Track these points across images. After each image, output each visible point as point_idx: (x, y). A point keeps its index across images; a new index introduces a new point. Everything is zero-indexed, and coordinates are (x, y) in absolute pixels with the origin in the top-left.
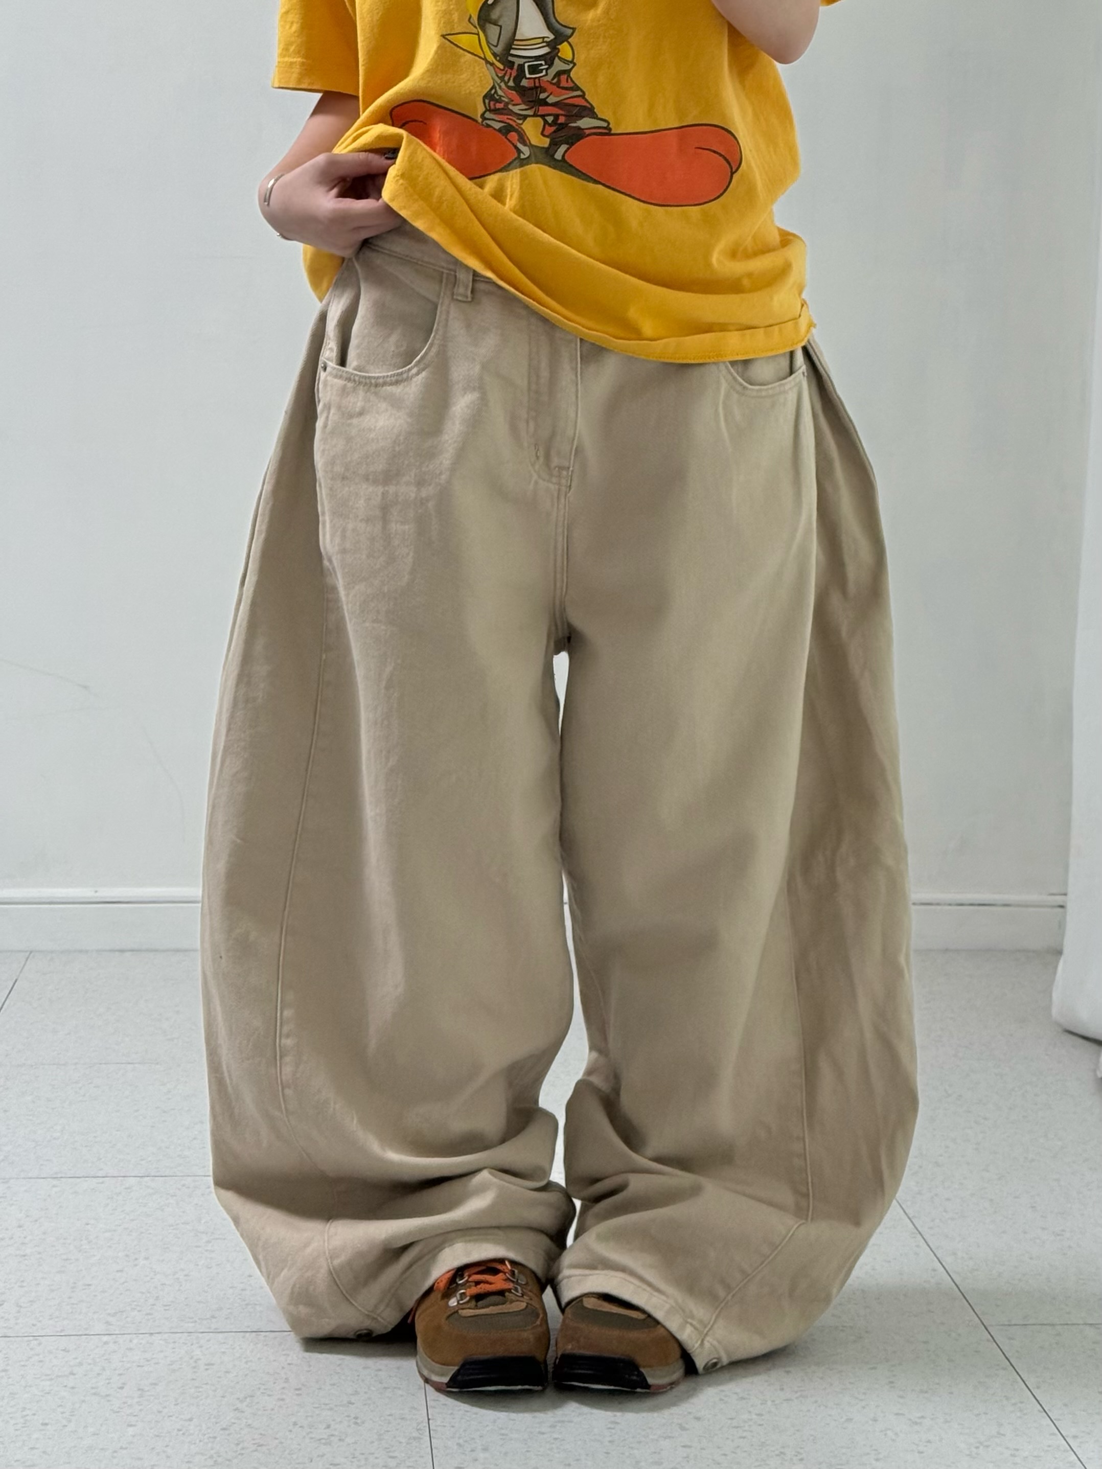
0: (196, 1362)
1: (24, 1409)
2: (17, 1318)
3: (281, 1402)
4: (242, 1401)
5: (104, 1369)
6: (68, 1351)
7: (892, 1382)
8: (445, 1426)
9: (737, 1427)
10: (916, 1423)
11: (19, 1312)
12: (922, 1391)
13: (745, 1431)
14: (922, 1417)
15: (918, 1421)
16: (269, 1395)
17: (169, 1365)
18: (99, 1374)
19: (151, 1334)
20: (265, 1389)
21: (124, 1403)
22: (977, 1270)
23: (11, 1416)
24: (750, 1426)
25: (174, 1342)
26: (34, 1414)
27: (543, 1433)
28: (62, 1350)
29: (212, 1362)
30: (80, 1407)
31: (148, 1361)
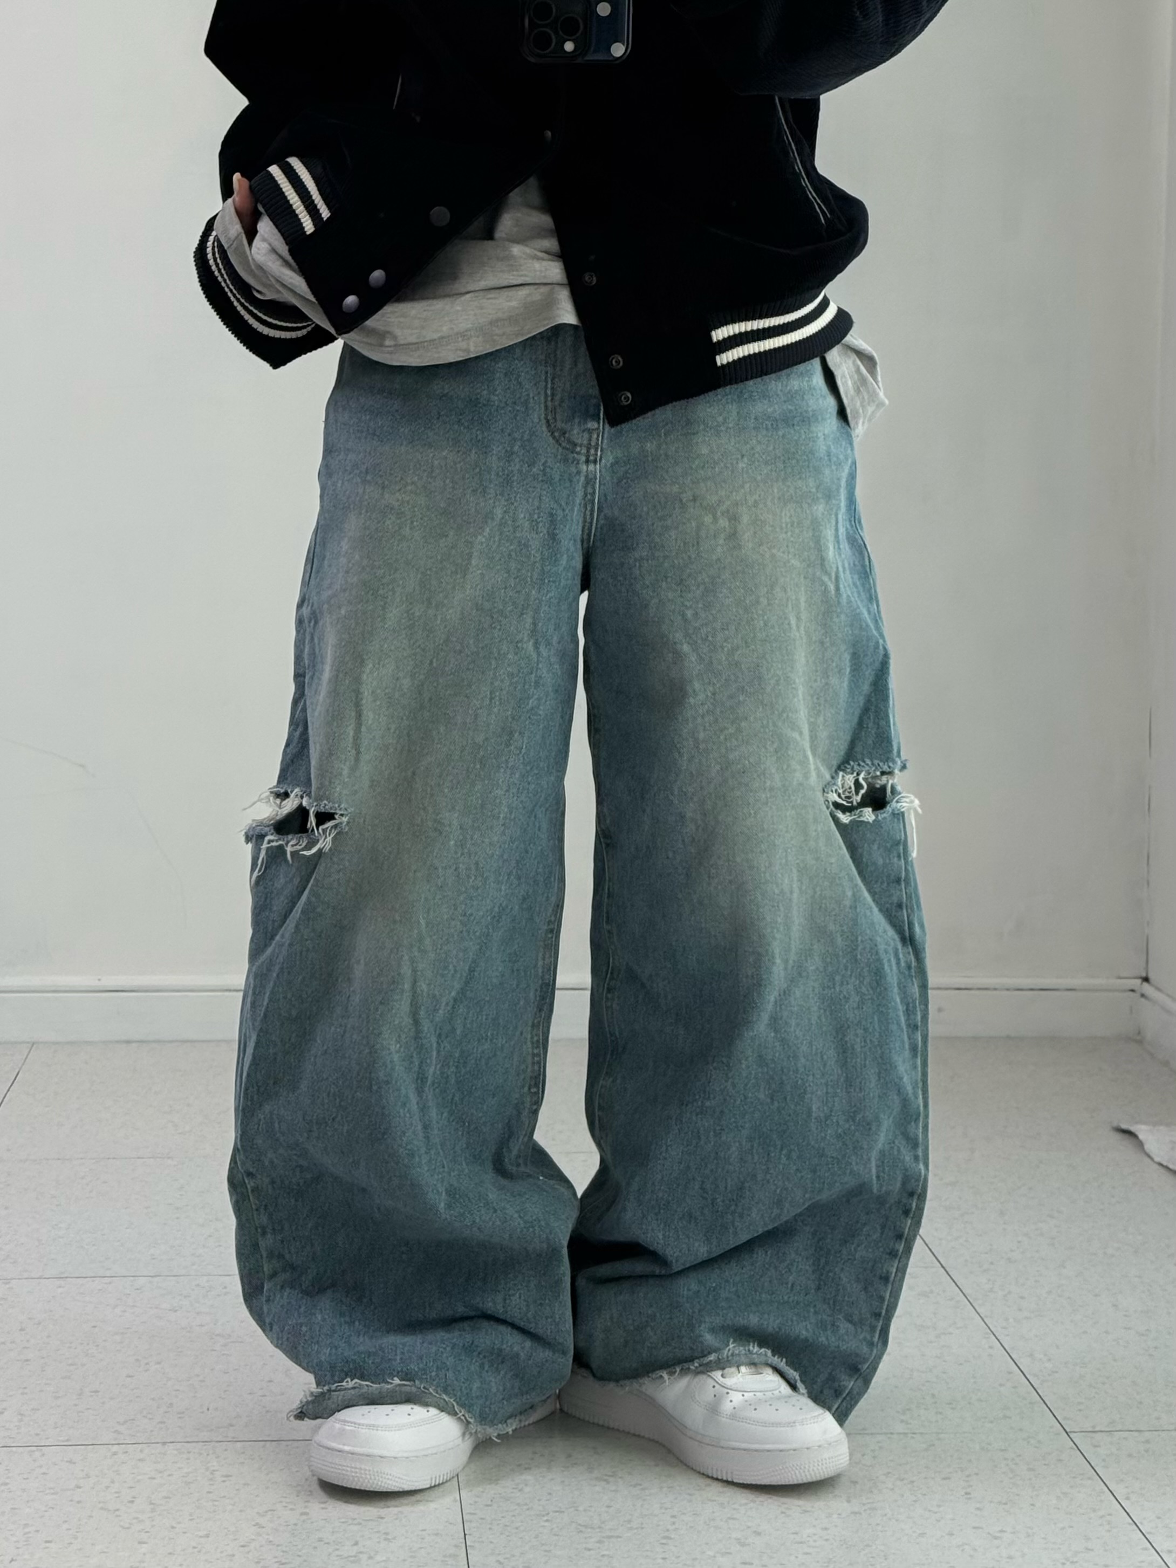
0: (212, 1473)
1: (26, 1525)
2: (19, 1427)
3: (304, 1517)
4: (263, 1516)
5: (113, 1482)
6: (74, 1463)
7: (967, 1493)
8: (483, 1542)
9: (801, 1543)
10: (996, 1538)
11: (21, 1420)
12: (1000, 1503)
13: (809, 1547)
14: (1002, 1531)
15: (998, 1535)
16: (292, 1509)
17: (183, 1476)
18: (107, 1487)
19: (164, 1443)
20: (287, 1503)
21: (137, 1518)
22: (1057, 1372)
23: (12, 1533)
24: (815, 1541)
25: (189, 1452)
26: (37, 1531)
27: (589, 1550)
28: (67, 1461)
29: (229, 1474)
30: (86, 1523)
31: (160, 1472)
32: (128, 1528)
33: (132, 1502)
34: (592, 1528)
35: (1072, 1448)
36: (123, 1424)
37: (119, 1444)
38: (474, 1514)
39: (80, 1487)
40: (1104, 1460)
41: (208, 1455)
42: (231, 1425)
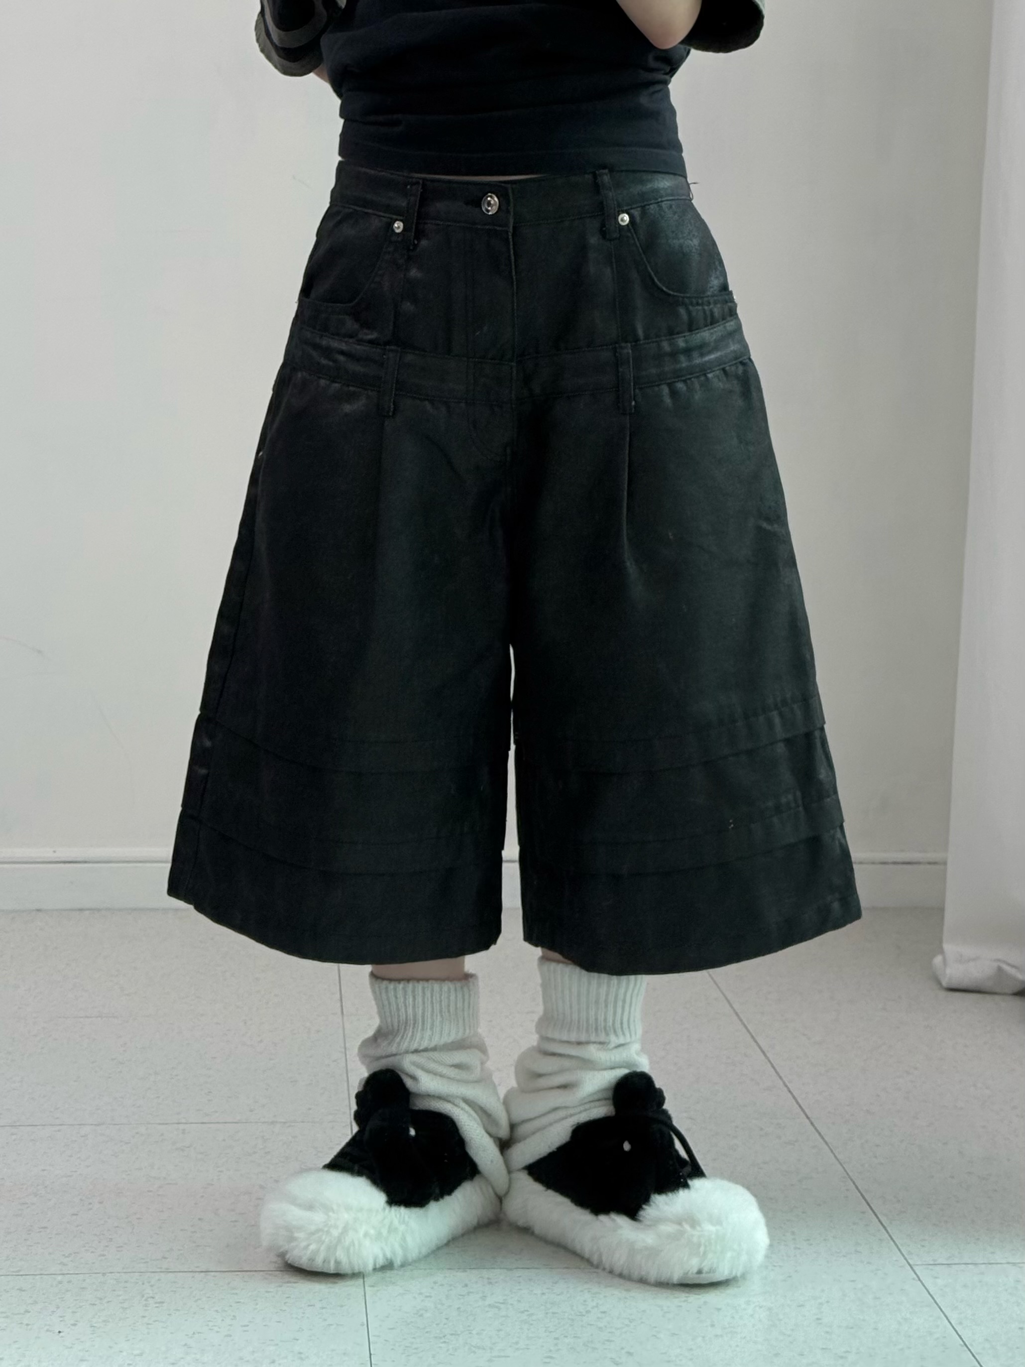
0: (146, 1300)
8: (386, 1361)
18: (53, 1312)
19: (104, 1274)
21: (78, 1339)
25: (126, 1282)
28: (18, 1289)
29: (162, 1300)
30: (34, 1343)
31: (101, 1299)
32: (71, 1347)
33: (74, 1325)
34: (484, 1349)
35: (914, 1279)
36: (67, 1257)
37: (63, 1274)
38: (379, 1336)
39: (29, 1312)
40: (941, 1290)
41: (143, 1284)
42: (165, 1258)
